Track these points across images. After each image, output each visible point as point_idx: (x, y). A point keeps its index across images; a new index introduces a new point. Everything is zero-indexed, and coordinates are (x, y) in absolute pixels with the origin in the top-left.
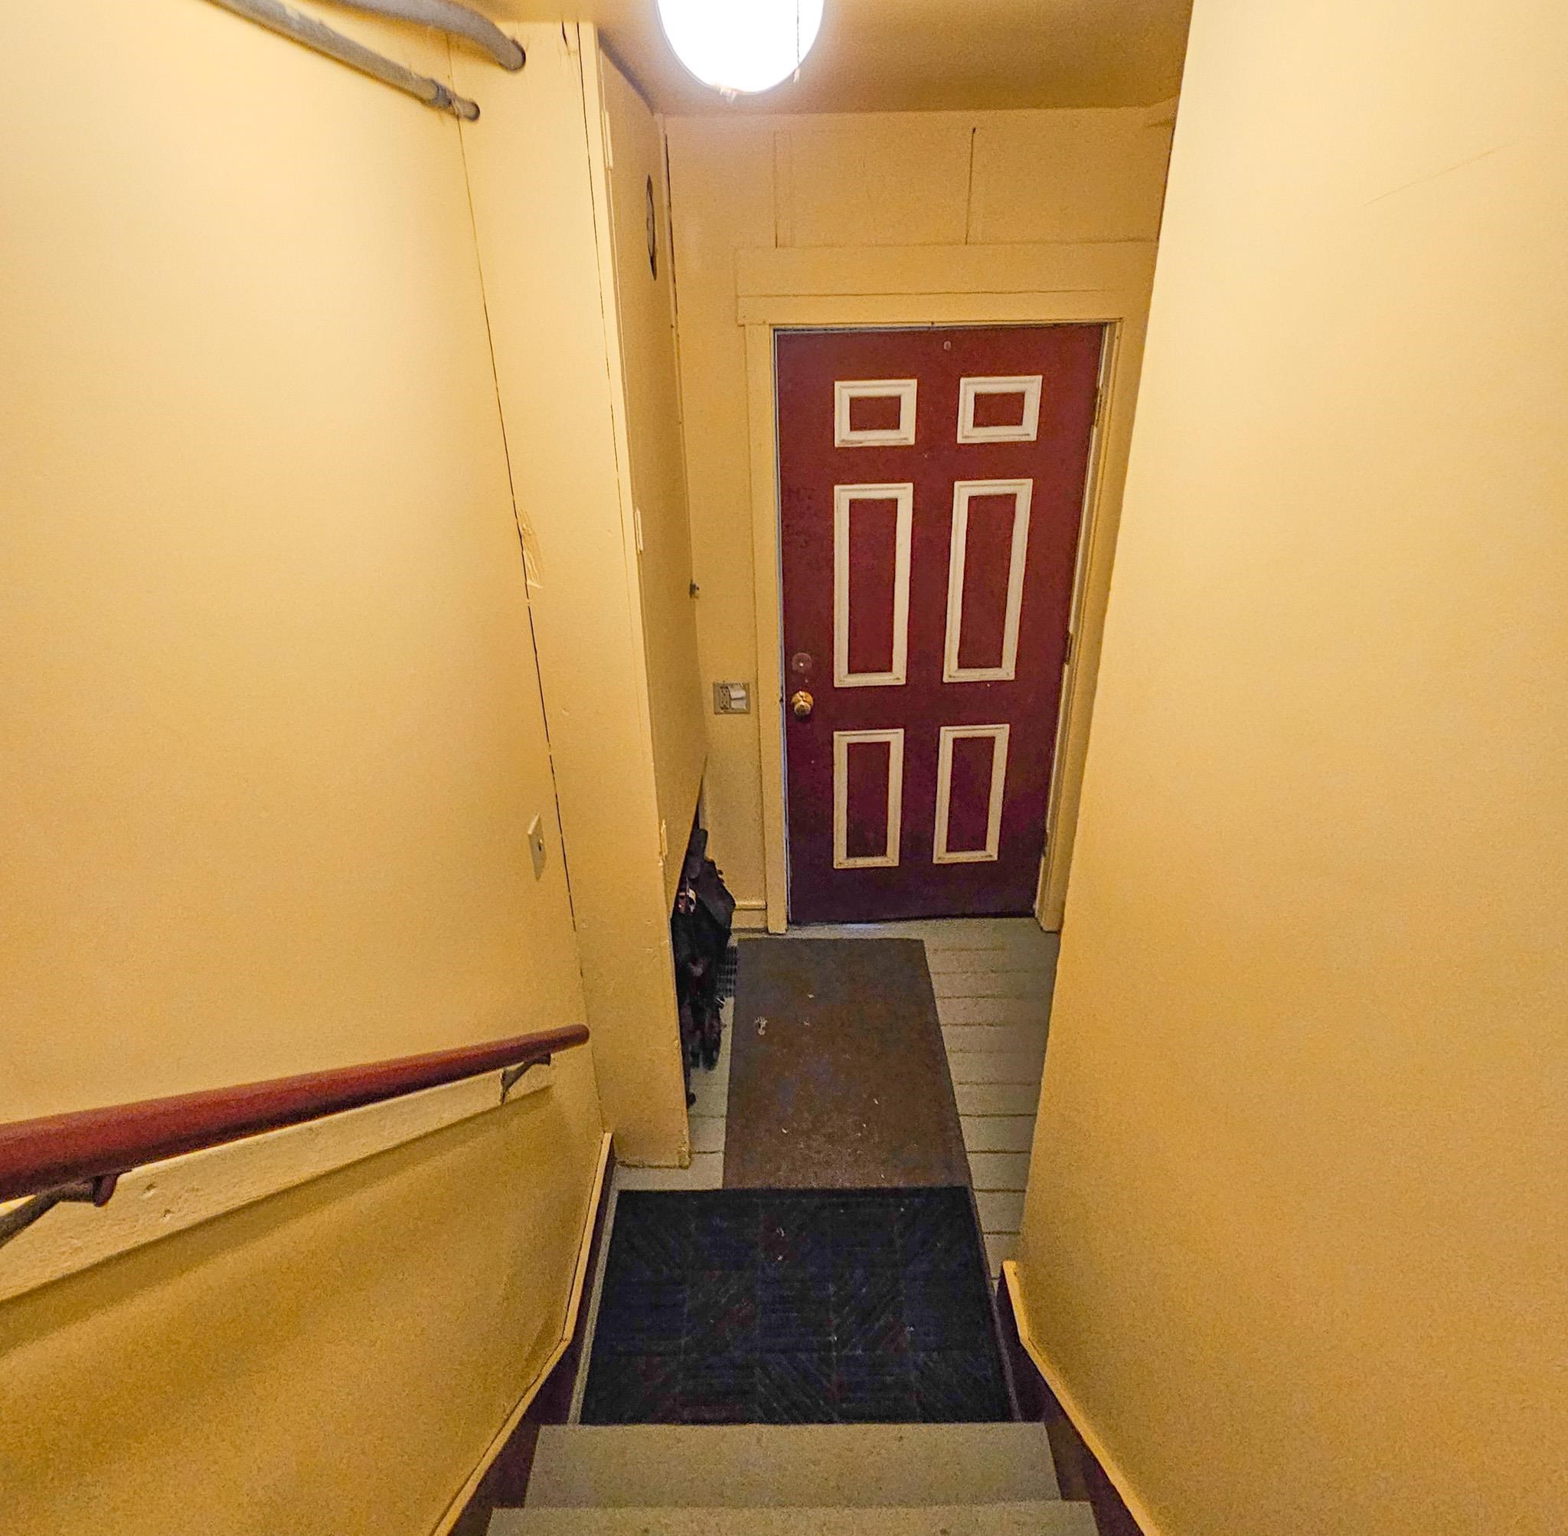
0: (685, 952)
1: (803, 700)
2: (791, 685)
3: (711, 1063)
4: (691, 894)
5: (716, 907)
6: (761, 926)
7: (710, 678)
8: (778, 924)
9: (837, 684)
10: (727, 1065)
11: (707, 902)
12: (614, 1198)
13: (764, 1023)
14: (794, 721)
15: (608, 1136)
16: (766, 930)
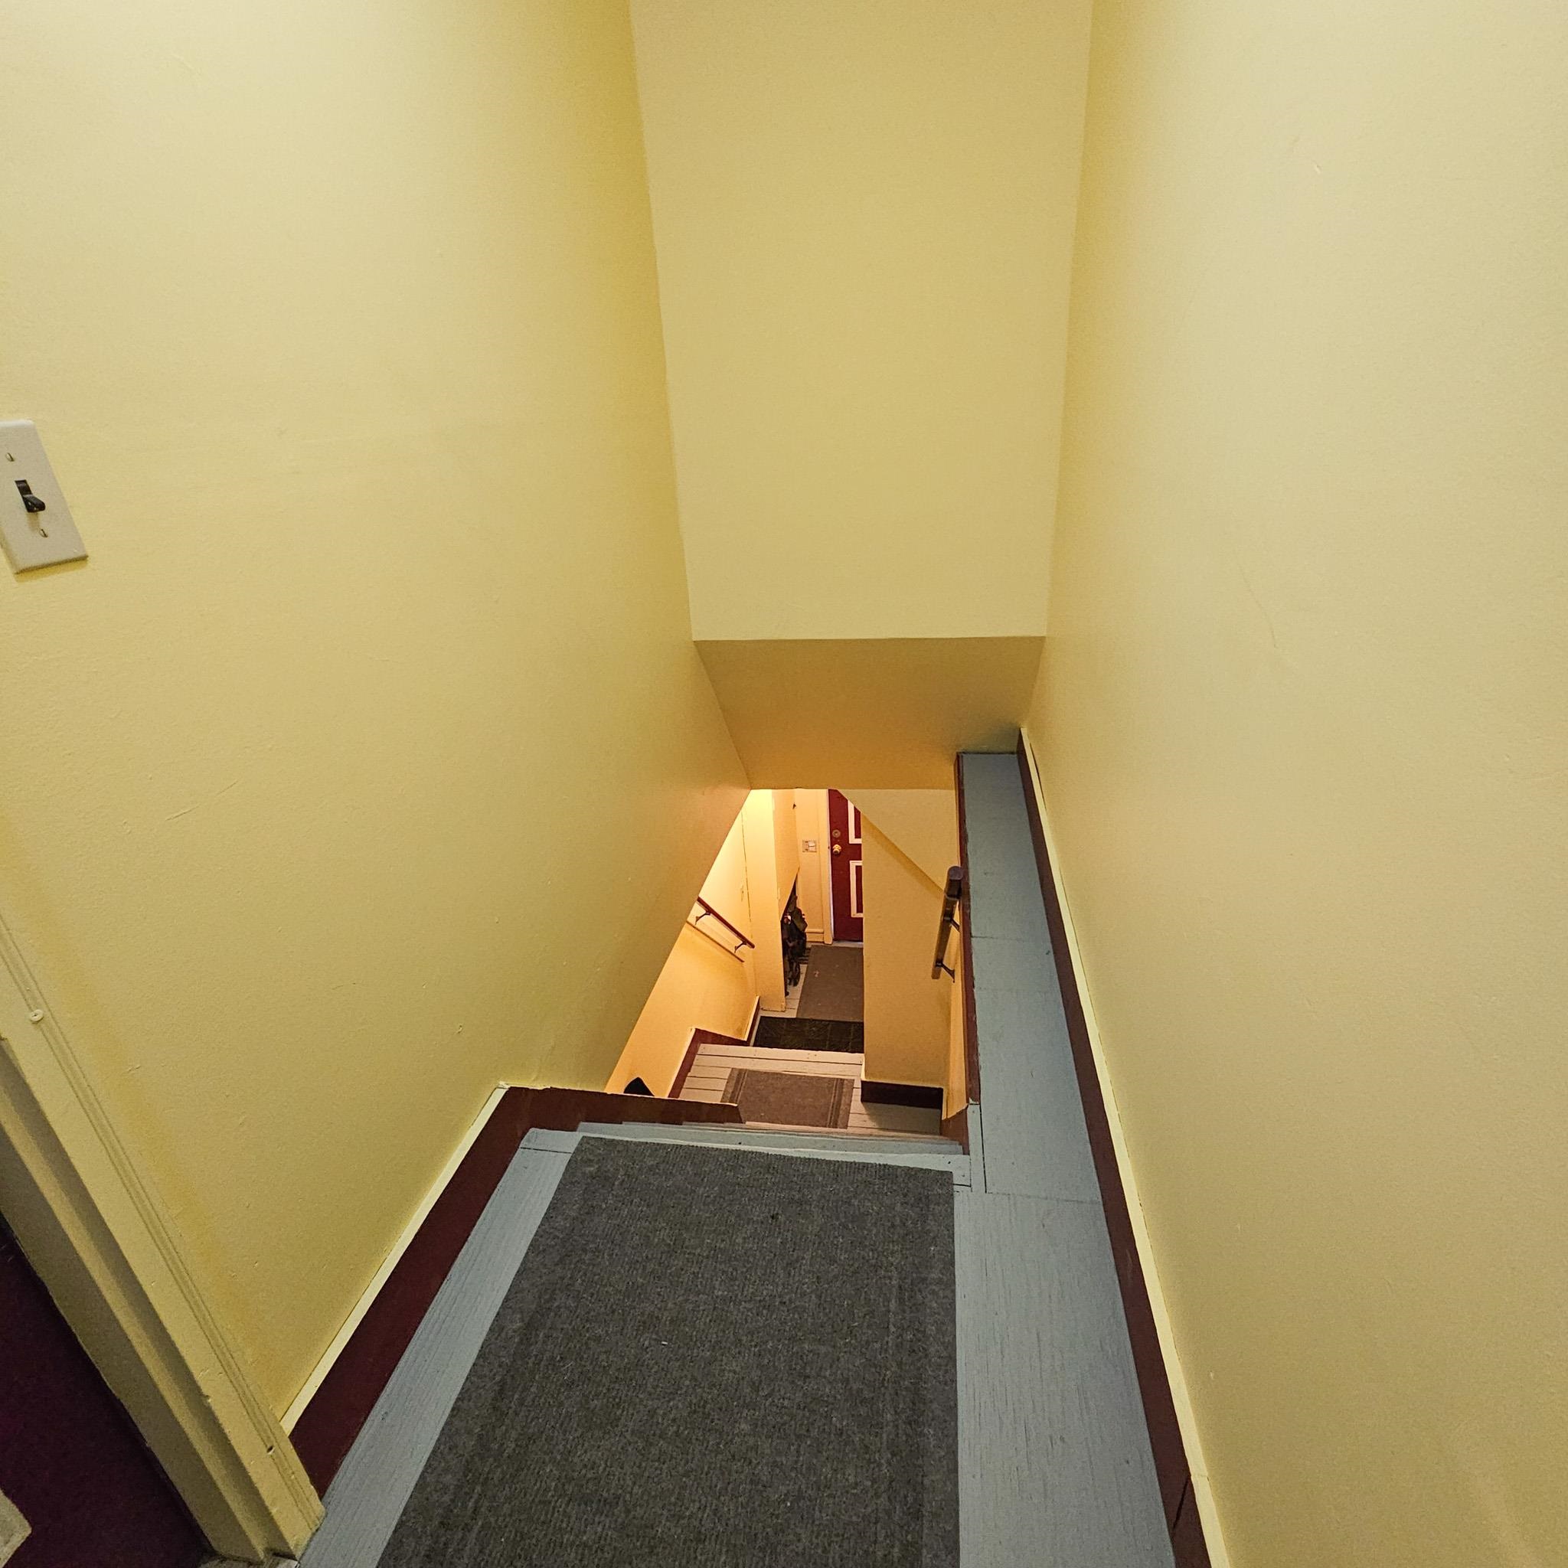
0: (786, 936)
1: (837, 848)
2: (833, 841)
3: (796, 984)
4: (789, 917)
5: (800, 926)
6: (821, 940)
7: (802, 837)
8: (829, 940)
9: (850, 842)
10: (802, 984)
11: (795, 922)
12: (759, 1018)
13: (818, 973)
14: (834, 855)
15: (758, 997)
16: (823, 942)
